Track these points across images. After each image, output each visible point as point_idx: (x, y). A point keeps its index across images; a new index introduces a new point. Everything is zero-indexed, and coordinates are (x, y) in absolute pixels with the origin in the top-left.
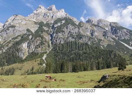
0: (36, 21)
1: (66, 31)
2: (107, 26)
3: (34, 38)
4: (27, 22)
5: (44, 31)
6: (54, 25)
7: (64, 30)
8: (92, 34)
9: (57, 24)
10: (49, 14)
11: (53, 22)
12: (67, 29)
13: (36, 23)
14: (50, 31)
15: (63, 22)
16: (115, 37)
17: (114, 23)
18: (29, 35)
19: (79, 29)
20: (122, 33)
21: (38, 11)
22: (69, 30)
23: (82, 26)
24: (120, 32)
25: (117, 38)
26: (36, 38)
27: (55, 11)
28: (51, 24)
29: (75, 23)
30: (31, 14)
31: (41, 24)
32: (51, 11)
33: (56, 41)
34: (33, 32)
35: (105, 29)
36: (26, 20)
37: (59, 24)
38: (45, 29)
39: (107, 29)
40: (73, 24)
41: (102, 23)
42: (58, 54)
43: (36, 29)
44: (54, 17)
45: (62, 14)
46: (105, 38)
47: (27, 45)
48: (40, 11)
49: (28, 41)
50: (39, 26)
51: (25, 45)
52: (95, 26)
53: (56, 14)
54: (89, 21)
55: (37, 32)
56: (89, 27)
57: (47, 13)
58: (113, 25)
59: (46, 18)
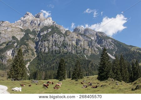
0: (22, 28)
1: (51, 40)
2: (93, 36)
3: (18, 46)
4: (13, 29)
5: (30, 39)
6: (40, 33)
7: (49, 38)
8: (77, 43)
9: (43, 32)
10: (36, 22)
11: (39, 30)
12: (53, 37)
13: (22, 30)
14: (36, 38)
15: (50, 30)
16: (100, 47)
17: (101, 33)
18: (14, 43)
19: (65, 37)
20: (106, 43)
21: (25, 18)
22: (54, 39)
23: (68, 35)
24: (105, 42)
25: (102, 47)
26: (21, 46)
27: (43, 18)
28: (37, 31)
29: (61, 31)
30: (18, 21)
31: (27, 32)
32: (38, 19)
33: (41, 49)
34: (19, 39)
35: (90, 38)
36: (12, 27)
37: (45, 33)
38: (31, 36)
39: (93, 39)
40: (59, 33)
41: (88, 32)
42: (41, 62)
43: (22, 36)
44: (41, 24)
45: (49, 22)
46: (90, 47)
47: (11, 52)
48: (28, 18)
49: (13, 49)
50: (25, 33)
51: (9, 53)
52: (81, 35)
53: (43, 22)
54: (76, 30)
55: (22, 39)
56: (75, 36)
57: (34, 20)
58: (99, 35)
59: (33, 25)
